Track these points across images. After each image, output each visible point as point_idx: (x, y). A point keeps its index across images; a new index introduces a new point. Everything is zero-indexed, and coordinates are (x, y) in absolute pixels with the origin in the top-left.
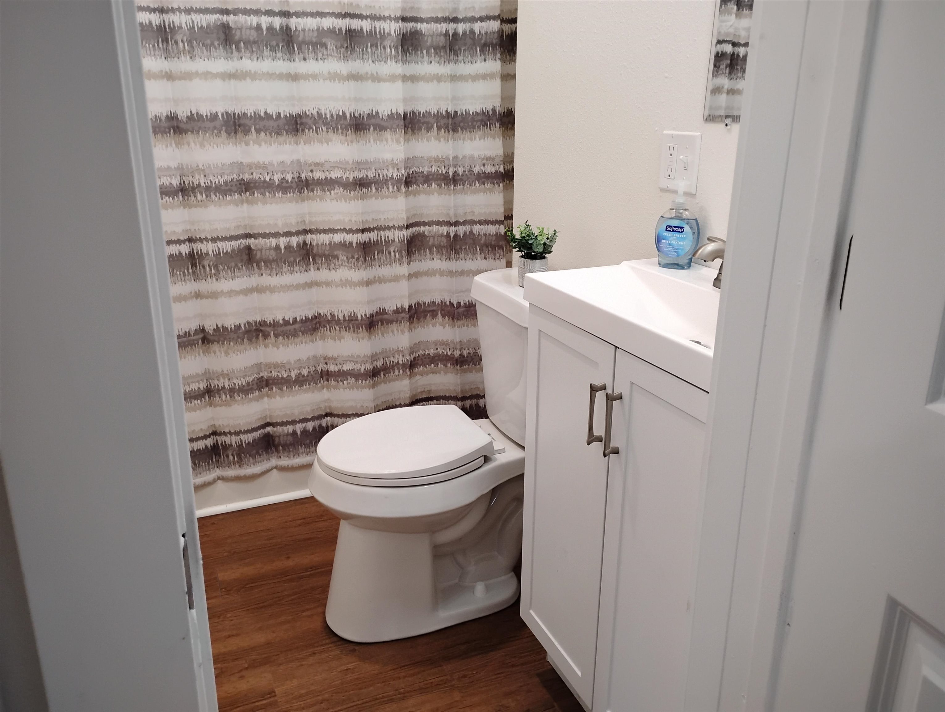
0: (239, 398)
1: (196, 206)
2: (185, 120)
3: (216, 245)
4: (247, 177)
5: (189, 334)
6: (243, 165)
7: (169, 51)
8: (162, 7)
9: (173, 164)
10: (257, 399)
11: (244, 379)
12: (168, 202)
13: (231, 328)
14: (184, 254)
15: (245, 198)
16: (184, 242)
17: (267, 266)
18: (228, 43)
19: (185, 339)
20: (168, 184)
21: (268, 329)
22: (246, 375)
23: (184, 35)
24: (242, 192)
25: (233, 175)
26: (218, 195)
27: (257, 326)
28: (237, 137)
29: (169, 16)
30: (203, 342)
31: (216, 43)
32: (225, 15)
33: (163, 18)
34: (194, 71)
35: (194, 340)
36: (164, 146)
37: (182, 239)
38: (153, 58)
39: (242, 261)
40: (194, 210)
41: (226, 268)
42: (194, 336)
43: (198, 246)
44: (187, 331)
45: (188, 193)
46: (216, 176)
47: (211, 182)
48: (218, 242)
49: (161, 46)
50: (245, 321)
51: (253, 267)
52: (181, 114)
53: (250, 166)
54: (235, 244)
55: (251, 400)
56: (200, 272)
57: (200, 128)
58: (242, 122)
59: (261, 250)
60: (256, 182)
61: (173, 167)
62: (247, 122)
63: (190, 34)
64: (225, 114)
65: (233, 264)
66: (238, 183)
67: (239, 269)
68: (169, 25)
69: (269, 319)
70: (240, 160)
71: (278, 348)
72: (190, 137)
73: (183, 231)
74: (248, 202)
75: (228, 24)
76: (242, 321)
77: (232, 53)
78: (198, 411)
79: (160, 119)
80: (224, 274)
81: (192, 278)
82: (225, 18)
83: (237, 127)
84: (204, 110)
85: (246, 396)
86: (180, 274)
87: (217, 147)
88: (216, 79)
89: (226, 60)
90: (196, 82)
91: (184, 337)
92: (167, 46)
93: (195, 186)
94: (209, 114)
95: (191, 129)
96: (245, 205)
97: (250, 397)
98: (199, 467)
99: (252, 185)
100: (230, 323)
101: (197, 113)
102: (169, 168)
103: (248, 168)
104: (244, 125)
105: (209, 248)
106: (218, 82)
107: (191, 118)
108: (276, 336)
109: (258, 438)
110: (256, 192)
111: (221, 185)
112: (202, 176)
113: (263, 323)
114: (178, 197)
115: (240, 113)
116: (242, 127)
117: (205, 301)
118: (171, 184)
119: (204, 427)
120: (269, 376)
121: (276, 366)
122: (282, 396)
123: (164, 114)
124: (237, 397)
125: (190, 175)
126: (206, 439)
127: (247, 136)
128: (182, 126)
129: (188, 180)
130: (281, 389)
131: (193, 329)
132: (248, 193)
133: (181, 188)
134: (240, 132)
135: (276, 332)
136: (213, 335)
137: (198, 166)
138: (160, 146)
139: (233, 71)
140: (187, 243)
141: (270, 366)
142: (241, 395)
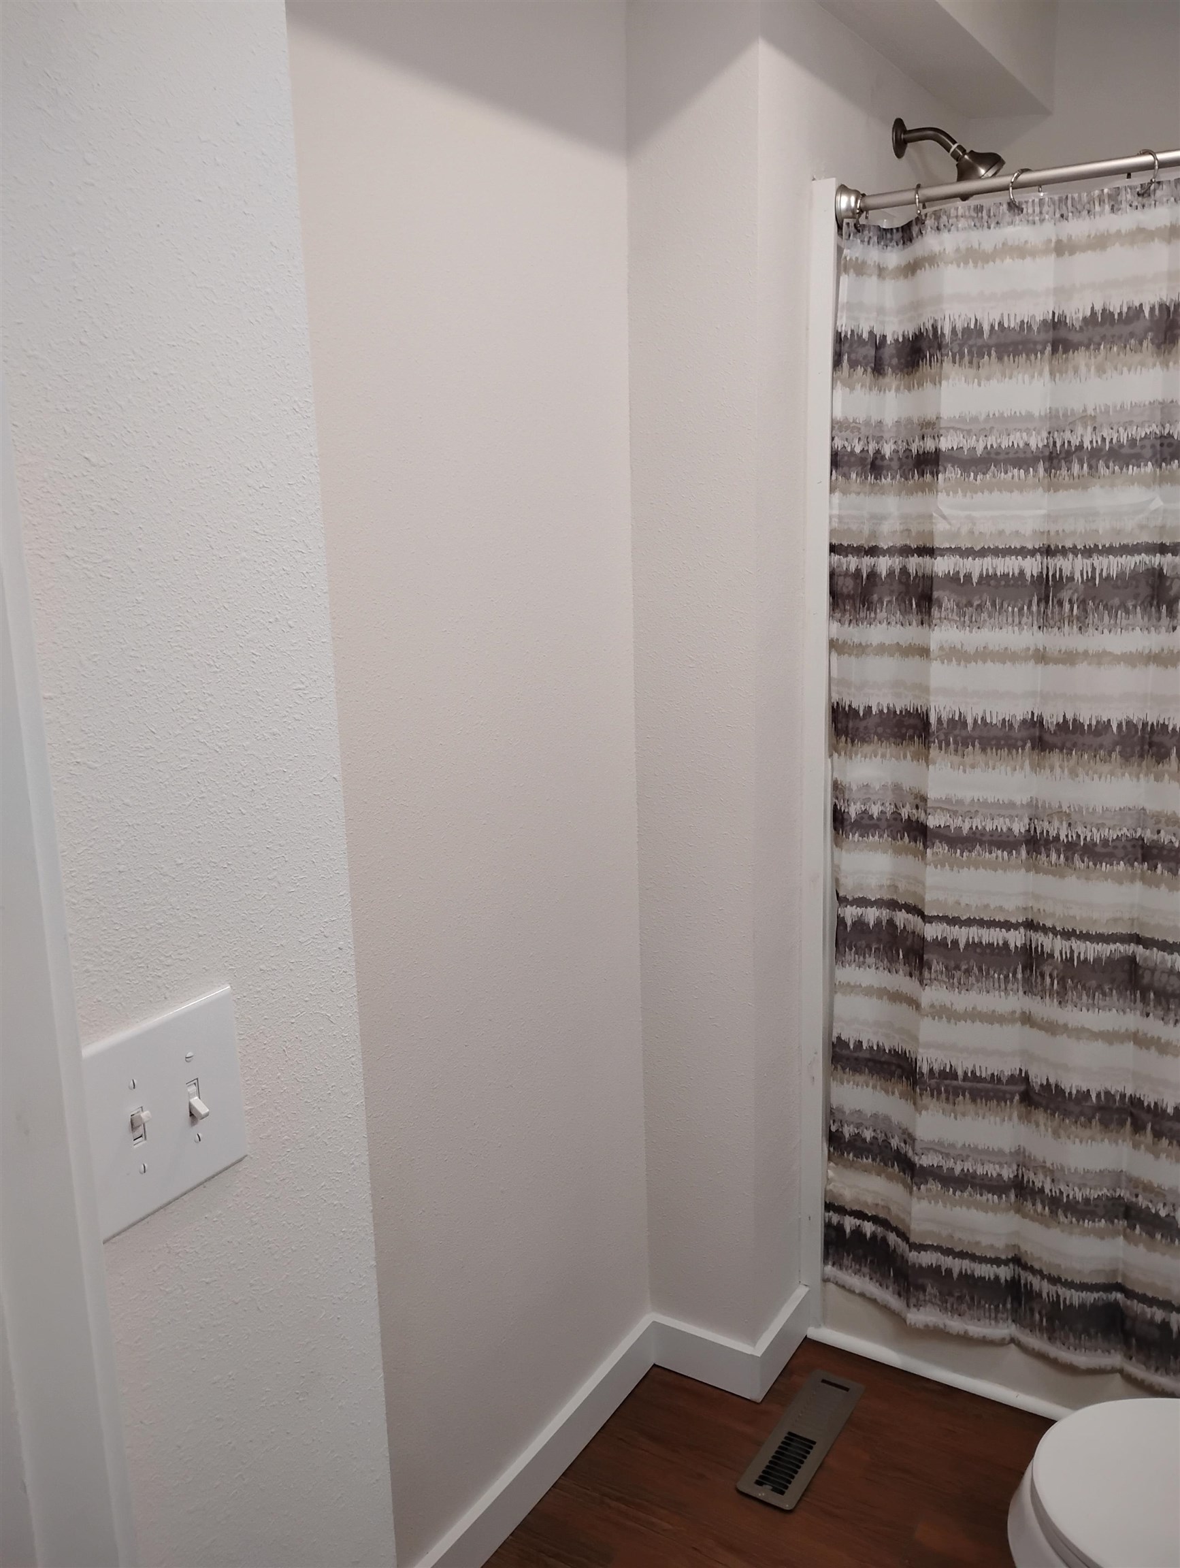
0: (1066, 1221)
1: (1046, 872)
2: (1052, 729)
3: (1067, 944)
4: (1148, 835)
5: (999, 1080)
6: (1145, 814)
7: (1047, 615)
8: (1049, 546)
9: (1021, 798)
10: (1101, 1235)
11: (1080, 1190)
12: (1000, 859)
13: (1070, 1093)
14: (1012, 946)
15: (1139, 871)
16: (1016, 926)
17: (1160, 1004)
18: (1155, 603)
19: (990, 1086)
20: (1005, 830)
21: (1144, 1116)
22: (1085, 1185)
23: (1076, 591)
24: (1136, 860)
25: (1120, 829)
26: (1086, 859)
27: (1124, 1104)
28: (1144, 763)
29: (1056, 560)
30: (1022, 1100)
31: (1130, 605)
32: (1158, 555)
33: (1048, 564)
34: (1081, 649)
35: (1005, 1092)
36: (1009, 769)
37: (1014, 921)
38: (1016, 628)
39: (1113, 981)
40: (1041, 877)
41: (1079, 986)
42: (1006, 1085)
43: (1039, 938)
44: (996, 1074)
45: (1039, 847)
46: (1089, 827)
47: (1078, 836)
48: (1073, 939)
49: (1034, 608)
50: (1101, 1088)
51: (1135, 996)
52: (1049, 718)
53: (1158, 817)
54: (1106, 950)
55: (1087, 1233)
56: (1036, 981)
57: (1075, 745)
58: (1156, 739)
59: (1153, 971)
60: (1162, 847)
61: (1019, 803)
62: (1165, 740)
63: (1085, 589)
64: (1124, 724)
65: (1094, 983)
66: (1129, 845)
67: (1104, 994)
68: (1054, 575)
69: (1149, 1099)
70: (1142, 803)
71: (1157, 1157)
72: (1055, 758)
73: (1018, 908)
74: (1143, 879)
75: (1162, 569)
76: (1095, 1086)
77: (1159, 619)
78: (990, 1214)
79: (1011, 725)
80: (1074, 998)
81: (1021, 988)
82: (1157, 560)
83: (1146, 747)
84: (1087, 716)
85: (1078, 1221)
86: (999, 978)
87: (1100, 778)
88: (1119, 663)
89: (1146, 632)
90: (1082, 668)
91: (989, 1083)
92: (1046, 608)
93: (1051, 838)
94: (1094, 723)
95: (1059, 744)
96: (1138, 885)
97: (1086, 1225)
98: (978, 1308)
99: (1155, 851)
100: (1072, 1083)
101: (1075, 720)
102: (1012, 805)
103: (1153, 821)
104: (1160, 745)
105: (1056, 946)
106: (1121, 670)
107: (1063, 726)
108: (1158, 1135)
109: (1092, 1305)
110: (1159, 866)
111: (1095, 844)
112: (1065, 825)
113: (1136, 1102)
114: (1018, 853)
115: (1155, 724)
116: (1154, 749)
117: (1035, 1032)
118: (1010, 829)
119: (1000, 1244)
120: (1132, 1202)
121: (1148, 1188)
122: (1151, 1248)
123: (1019, 718)
124: (1062, 1218)
125: (1046, 819)
126: (999, 1266)
127: (1161, 765)
128: (1047, 737)
129: (1043, 826)
130: (1152, 1236)
131: (1006, 1074)
132: (1146, 863)
133: (1029, 838)
134: (1149, 756)
135: (1157, 1127)
136: (1039, 1094)
137: (1060, 807)
138: (1003, 768)
139: (1156, 650)
140: (1022, 930)
141: (1136, 1184)
142: (1069, 1216)
